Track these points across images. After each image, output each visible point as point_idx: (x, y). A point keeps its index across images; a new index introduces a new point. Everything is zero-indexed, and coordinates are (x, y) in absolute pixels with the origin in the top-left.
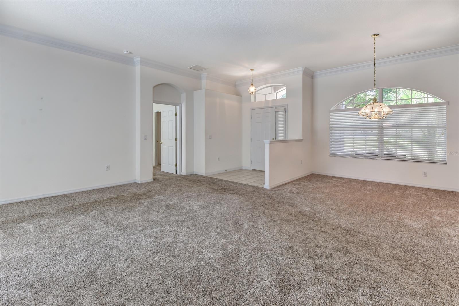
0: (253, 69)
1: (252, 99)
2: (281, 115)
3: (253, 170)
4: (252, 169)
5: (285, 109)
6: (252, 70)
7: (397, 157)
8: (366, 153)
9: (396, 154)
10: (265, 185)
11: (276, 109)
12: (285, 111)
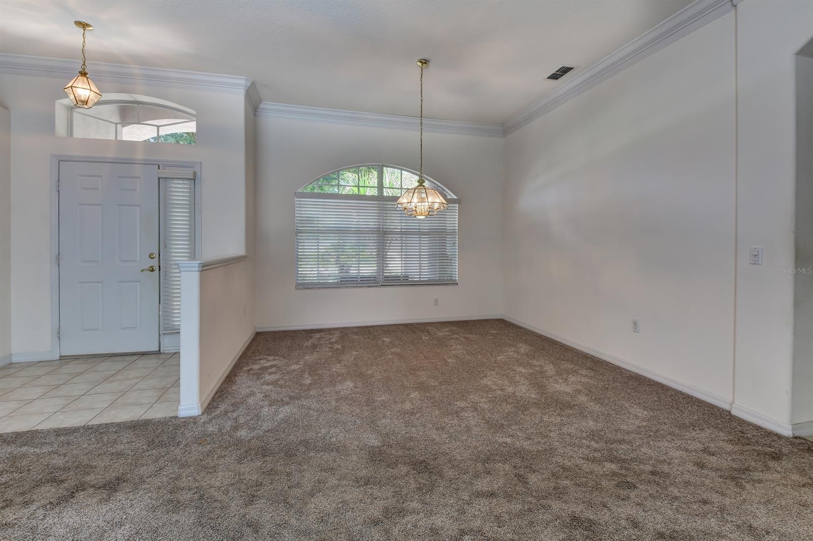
0: (88, 25)
1: (61, 127)
2: (179, 191)
3: (65, 359)
4: (60, 356)
5: (195, 173)
6: (84, 25)
7: (402, 280)
8: (359, 277)
9: (401, 275)
10: (181, 408)
11: (161, 170)
12: (194, 180)
